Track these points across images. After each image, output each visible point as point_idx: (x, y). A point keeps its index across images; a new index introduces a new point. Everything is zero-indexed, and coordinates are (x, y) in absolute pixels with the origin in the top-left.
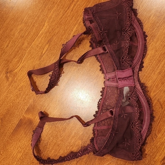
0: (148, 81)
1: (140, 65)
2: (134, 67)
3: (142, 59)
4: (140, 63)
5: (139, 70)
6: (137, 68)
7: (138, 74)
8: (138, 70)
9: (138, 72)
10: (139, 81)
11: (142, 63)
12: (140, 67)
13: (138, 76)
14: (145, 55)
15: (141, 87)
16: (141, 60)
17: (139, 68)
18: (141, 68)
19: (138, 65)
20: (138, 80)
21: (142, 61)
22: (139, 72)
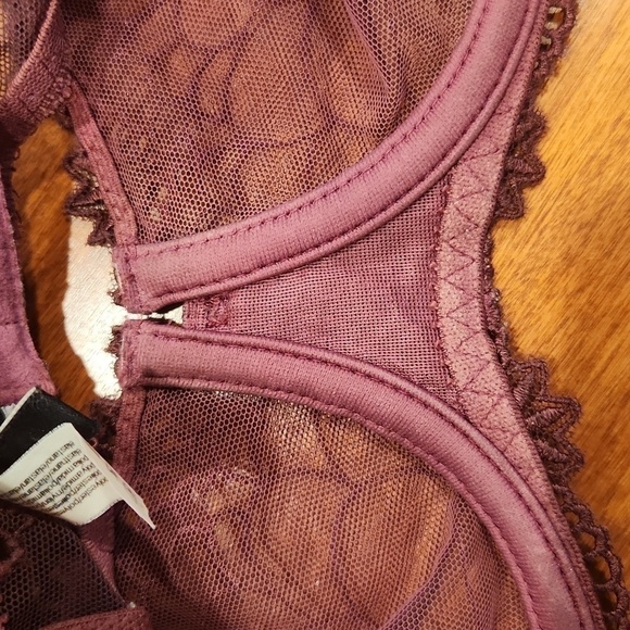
0: (608, 321)
1: (511, 149)
2: (446, 177)
3: (536, 85)
4: (504, 129)
5: (497, 207)
6: (474, 184)
7: (488, 249)
8: (482, 207)
9: (490, 227)
10: (492, 335)
11: (530, 128)
12: (506, 174)
13: (488, 273)
14: (564, 39)
15: (524, 410)
16: (515, 99)
17: (493, 179)
18: (521, 187)
19: (485, 145)
20: (485, 322)
21: (527, 103)
22: (497, 234)
